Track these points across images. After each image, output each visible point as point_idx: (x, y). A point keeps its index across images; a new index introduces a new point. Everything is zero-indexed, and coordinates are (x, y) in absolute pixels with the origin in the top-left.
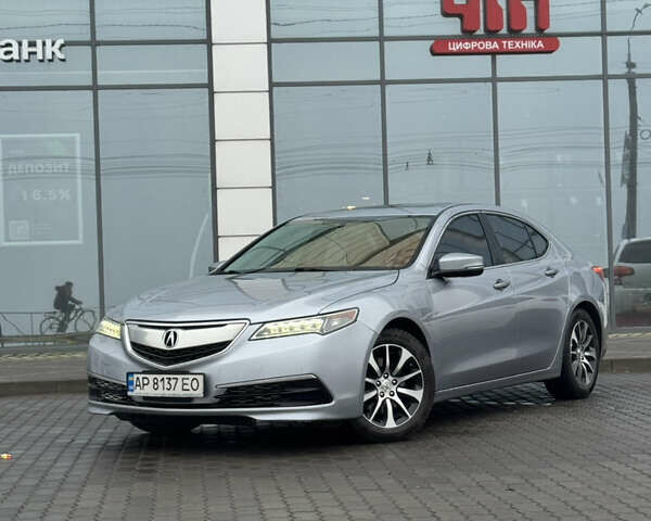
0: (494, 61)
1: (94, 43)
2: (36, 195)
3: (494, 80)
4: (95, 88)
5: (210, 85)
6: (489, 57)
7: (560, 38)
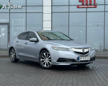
1: (26, 6)
4: (26, 13)
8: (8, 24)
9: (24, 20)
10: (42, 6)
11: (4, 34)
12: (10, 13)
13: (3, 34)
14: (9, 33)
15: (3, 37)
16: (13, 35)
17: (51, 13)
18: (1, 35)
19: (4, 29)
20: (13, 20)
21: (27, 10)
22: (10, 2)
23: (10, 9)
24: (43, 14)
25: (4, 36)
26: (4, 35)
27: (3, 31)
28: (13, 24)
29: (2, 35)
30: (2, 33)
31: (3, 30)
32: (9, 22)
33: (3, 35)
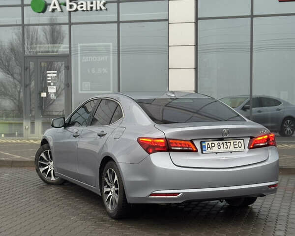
9: (111, 44)
11: (55, 87)
14: (68, 85)
16: (80, 92)
17: (193, 20)
19: (55, 75)
20: (79, 45)
23: (70, 12)
24: (169, 23)
25: (54, 93)
26: (54, 91)
29: (49, 91)
30: (49, 84)
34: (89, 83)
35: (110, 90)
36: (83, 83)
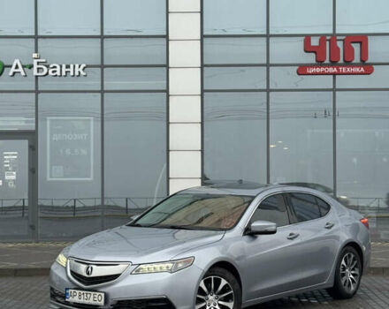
0: (334, 79)
1: (102, 66)
2: (68, 152)
3: (334, 90)
4: (102, 92)
5: (167, 91)
6: (332, 76)
7: (374, 66)
8: (31, 137)
10: (167, 66)
12: (37, 92)
13: (11, 177)
14: (33, 170)
15: (11, 185)
16: (49, 179)
18: (4, 181)
21: (105, 82)
22: (36, 52)
23: (37, 77)
26: (14, 177)
27: (11, 162)
28: (51, 135)
29: (7, 177)
30: (7, 169)
31: (9, 159)
32: (34, 128)
33: (9, 180)
34: (62, 167)
35: (89, 177)
36: (54, 167)
